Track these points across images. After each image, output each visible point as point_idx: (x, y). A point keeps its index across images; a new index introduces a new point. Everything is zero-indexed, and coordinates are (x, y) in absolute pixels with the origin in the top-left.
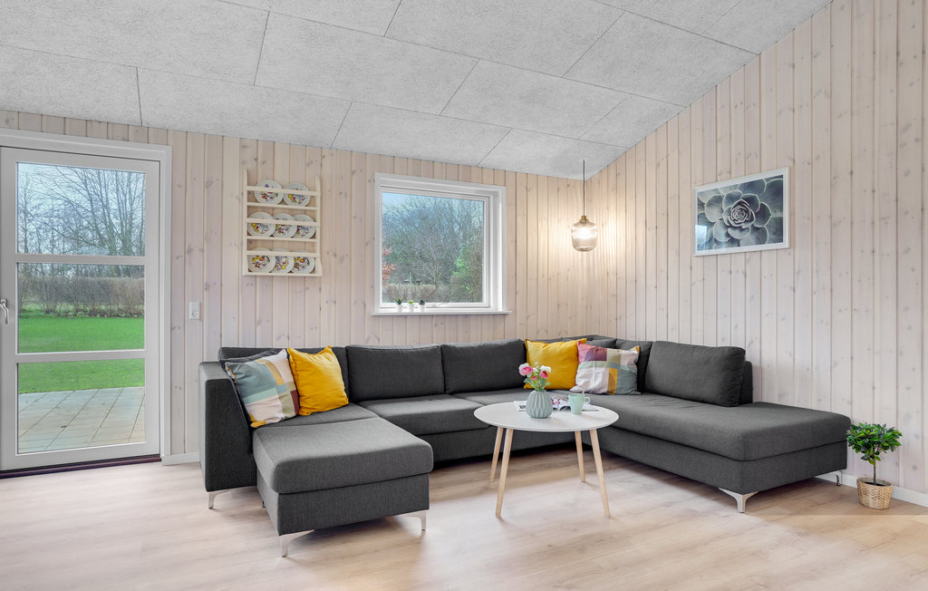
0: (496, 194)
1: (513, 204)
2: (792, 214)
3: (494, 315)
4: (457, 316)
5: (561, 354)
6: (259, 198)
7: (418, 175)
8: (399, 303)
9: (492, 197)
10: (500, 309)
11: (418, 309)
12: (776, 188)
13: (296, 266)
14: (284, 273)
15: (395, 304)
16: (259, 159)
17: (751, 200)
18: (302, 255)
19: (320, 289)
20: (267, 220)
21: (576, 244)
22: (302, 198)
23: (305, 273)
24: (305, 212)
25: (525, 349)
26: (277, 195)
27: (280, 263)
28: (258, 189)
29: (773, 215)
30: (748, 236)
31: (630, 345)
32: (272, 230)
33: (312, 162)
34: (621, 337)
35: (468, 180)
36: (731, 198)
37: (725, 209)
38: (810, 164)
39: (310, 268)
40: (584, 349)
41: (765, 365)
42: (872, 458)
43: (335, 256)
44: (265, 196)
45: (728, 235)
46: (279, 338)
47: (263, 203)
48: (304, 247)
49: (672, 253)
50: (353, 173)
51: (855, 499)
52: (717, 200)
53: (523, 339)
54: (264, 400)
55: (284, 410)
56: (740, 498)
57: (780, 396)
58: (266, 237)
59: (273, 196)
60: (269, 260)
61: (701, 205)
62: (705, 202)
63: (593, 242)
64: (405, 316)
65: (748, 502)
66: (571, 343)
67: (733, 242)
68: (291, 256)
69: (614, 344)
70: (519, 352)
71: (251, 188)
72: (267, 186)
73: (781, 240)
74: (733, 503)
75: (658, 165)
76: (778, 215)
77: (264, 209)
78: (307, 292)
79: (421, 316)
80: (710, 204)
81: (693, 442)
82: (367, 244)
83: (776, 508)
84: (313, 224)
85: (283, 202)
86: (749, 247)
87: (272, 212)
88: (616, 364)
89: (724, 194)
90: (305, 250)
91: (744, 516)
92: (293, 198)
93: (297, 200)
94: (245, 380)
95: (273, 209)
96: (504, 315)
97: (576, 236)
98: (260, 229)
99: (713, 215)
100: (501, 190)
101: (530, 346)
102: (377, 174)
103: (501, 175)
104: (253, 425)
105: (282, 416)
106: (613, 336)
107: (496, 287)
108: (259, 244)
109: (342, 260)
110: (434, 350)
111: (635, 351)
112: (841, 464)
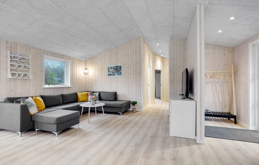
0: (68, 62)
1: (72, 64)
2: (123, 72)
3: (68, 87)
4: (61, 88)
5: (85, 94)
6: (13, 57)
7: (53, 56)
8: (49, 85)
9: (67, 62)
10: (69, 86)
11: (53, 86)
12: (120, 67)
13: (24, 76)
14: (20, 78)
15: (48, 85)
16: (12, 47)
17: (117, 69)
18: (25, 73)
19: (30, 82)
20: (15, 64)
21: (84, 73)
22: (25, 59)
23: (26, 78)
24: (26, 62)
25: (77, 94)
26: (18, 57)
27: (19, 75)
28: (13, 55)
29: (120, 71)
30: (116, 74)
31: (97, 92)
32: (17, 66)
33: (27, 50)
34: (94, 91)
35: (63, 58)
36: (114, 68)
37: (113, 70)
38: (125, 64)
39: (27, 77)
40: (89, 93)
41: (119, 94)
42: (134, 106)
43: (34, 74)
44: (14, 57)
45: (113, 74)
46: (18, 95)
47: (14, 59)
48: (25, 71)
49: (103, 76)
50: (38, 54)
51: (133, 111)
52: (111, 68)
53: (76, 92)
54: (32, 109)
55: (37, 111)
56: (121, 113)
57: (121, 99)
58: (15, 68)
59: (17, 58)
60: (16, 74)
61: (108, 68)
62: (109, 68)
63: (88, 73)
64: (50, 88)
65: (122, 114)
66: (86, 92)
67: (114, 75)
68: (23, 74)
69: (93, 92)
70: (76, 94)
71: (11, 55)
72: (15, 55)
73: (121, 75)
74: (120, 114)
75: (100, 60)
76: (121, 71)
77: (14, 61)
78: (26, 83)
79: (54, 88)
80: (110, 68)
81: (114, 106)
82: (41, 71)
83: (125, 114)
84: (28, 66)
85: (20, 59)
86: (117, 76)
87: (16, 61)
88: (95, 95)
89: (112, 67)
90: (26, 72)
91: (122, 116)
92: (23, 59)
93: (24, 59)
94: (28, 104)
95: (17, 61)
96: (70, 87)
97: (85, 72)
98: (13, 66)
99: (111, 70)
100: (70, 61)
101: (78, 93)
102: (44, 55)
103: (70, 58)
104: (32, 115)
105: (37, 112)
106: (93, 91)
107: (68, 81)
108: (12, 70)
109: (35, 75)
110: (60, 95)
111: (98, 93)
112: (130, 108)
